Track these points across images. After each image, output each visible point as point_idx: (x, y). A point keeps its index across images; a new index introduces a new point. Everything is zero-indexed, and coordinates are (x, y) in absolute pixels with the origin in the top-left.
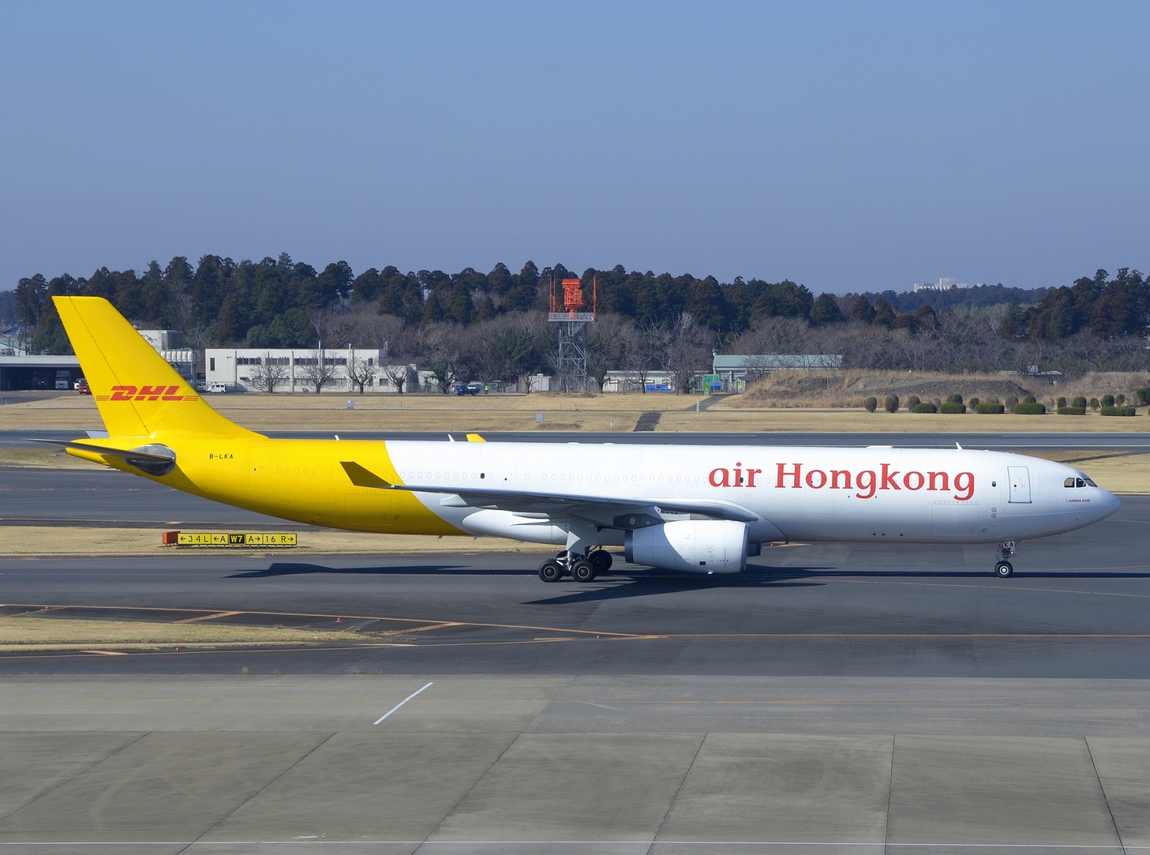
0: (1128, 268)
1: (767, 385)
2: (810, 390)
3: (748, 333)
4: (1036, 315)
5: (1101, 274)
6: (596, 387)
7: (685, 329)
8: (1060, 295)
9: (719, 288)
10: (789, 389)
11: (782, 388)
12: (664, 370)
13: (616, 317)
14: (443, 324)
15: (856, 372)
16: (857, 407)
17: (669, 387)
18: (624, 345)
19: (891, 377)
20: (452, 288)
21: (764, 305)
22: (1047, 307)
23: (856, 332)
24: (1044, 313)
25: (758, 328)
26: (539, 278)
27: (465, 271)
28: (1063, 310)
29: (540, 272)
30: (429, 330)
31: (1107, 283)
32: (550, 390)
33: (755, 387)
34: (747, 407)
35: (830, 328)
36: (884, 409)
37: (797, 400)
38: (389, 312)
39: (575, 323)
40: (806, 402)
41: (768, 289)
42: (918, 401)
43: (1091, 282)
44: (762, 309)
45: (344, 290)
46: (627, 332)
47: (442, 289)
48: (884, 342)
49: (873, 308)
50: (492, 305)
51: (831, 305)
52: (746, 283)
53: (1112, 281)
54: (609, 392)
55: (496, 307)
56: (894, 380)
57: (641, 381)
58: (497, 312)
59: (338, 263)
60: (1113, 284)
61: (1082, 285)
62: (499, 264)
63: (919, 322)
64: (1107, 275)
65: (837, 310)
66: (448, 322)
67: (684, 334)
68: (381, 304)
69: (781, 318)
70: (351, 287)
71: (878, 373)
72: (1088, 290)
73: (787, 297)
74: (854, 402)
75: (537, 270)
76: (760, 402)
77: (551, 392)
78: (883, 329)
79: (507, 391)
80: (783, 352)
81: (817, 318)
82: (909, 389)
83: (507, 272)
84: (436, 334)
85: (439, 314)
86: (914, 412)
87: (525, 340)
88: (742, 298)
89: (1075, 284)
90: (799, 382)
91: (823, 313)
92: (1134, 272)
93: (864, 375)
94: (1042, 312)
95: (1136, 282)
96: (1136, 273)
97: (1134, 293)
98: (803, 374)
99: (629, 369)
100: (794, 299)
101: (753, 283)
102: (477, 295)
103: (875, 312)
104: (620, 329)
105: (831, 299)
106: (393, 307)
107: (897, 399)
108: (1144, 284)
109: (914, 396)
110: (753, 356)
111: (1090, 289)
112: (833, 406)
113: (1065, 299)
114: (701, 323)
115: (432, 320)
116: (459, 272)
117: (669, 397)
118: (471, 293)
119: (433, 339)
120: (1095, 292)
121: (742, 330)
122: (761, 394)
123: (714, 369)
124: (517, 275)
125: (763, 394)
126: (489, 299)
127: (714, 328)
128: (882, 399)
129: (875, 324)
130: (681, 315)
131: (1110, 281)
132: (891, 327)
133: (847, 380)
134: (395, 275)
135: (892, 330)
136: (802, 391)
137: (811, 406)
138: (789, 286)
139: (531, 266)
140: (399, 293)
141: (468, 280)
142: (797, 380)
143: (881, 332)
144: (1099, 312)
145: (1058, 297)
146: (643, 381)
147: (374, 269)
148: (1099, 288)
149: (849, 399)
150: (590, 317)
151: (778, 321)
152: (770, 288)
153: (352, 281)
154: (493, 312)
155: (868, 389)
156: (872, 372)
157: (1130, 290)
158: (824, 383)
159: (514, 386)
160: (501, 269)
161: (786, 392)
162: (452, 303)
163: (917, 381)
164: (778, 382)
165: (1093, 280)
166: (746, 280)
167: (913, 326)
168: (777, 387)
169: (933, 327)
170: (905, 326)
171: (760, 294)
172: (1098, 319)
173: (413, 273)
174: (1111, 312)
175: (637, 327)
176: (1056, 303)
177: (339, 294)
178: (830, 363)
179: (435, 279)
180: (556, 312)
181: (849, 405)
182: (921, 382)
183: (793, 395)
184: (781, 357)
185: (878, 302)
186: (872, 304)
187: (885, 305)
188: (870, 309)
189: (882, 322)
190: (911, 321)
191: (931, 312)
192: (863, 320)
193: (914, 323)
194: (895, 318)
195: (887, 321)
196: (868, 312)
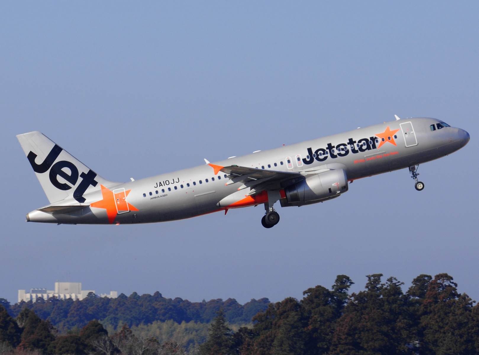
0: (381, 275)
4: (251, 339)
5: (342, 283)
8: (285, 312)
22: (265, 329)
24: (262, 337)
28: (292, 334)
31: (353, 295)
43: (328, 294)
49: (15, 324)
53: (361, 293)
60: (361, 297)
61: (316, 297)
63: (86, 346)
64: (352, 283)
72: (324, 305)
89: (306, 296)
92: (390, 280)
94: (258, 335)
95: (394, 295)
96: (394, 281)
97: (391, 311)
103: (21, 330)
108: (406, 298)
111: (326, 303)
113: (293, 316)
120: (334, 308)
129: (25, 348)
131: (357, 293)
144: (343, 337)
145: (281, 314)
148: (340, 303)
157: (386, 307)
165: (331, 290)
172: (340, 348)
174: (359, 338)
176: (281, 322)
185: (22, 315)
186: (15, 318)
187: (35, 321)
188: (12, 325)
189: (34, 344)
190: (74, 345)
191: (102, 331)
192: (4, 340)
193: (81, 347)
194: (53, 338)
195: (41, 343)
196: (10, 330)
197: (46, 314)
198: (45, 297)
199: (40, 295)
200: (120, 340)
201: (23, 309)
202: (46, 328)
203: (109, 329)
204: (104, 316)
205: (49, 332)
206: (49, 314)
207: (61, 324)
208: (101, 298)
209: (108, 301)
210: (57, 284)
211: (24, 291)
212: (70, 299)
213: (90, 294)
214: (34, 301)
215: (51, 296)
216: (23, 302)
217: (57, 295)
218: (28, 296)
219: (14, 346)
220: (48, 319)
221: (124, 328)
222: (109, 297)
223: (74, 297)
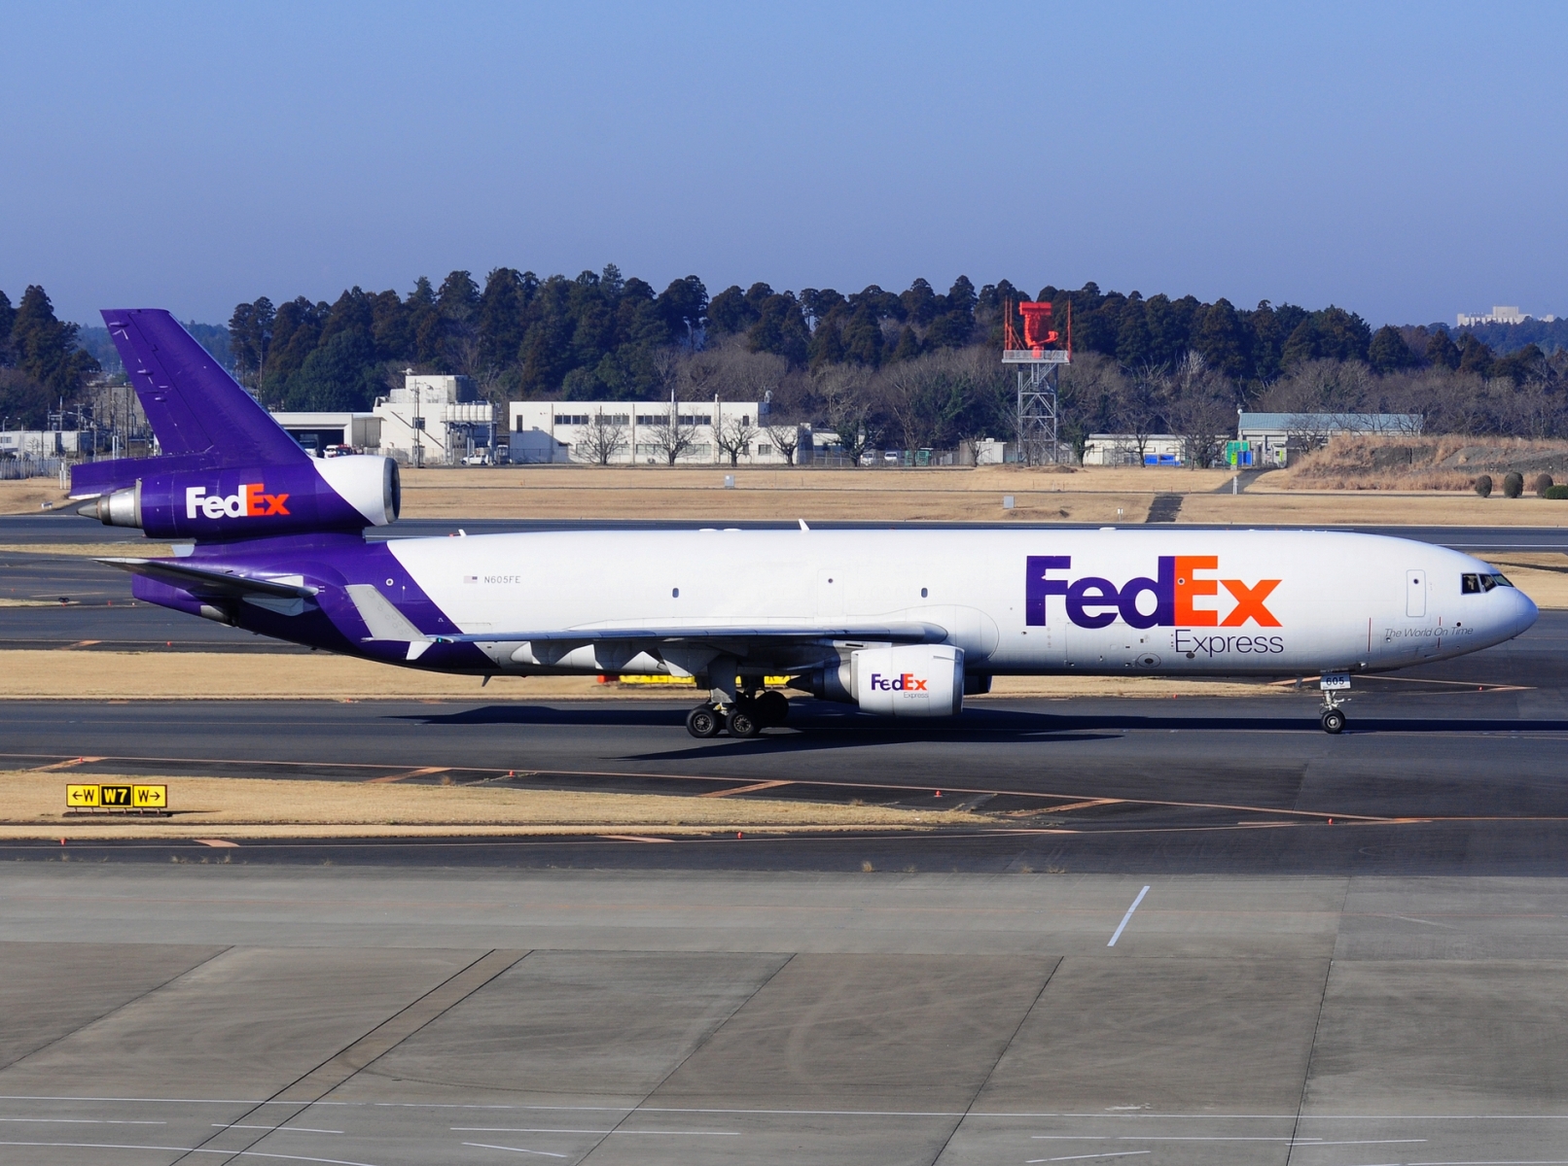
1: (1325, 457)
2: (1388, 465)
3: (1282, 382)
6: (1072, 456)
7: (1193, 375)
9: (1236, 316)
10: (1359, 463)
11: (1348, 462)
12: (1172, 434)
13: (1094, 357)
14: (844, 365)
15: (1451, 440)
16: (1460, 489)
17: (1177, 458)
18: (1106, 397)
19: (1505, 447)
20: (852, 314)
21: (1302, 341)
23: (1437, 382)
25: (1298, 374)
26: (977, 300)
27: (868, 289)
29: (978, 291)
30: (824, 374)
32: (1004, 461)
33: (1306, 461)
34: (1302, 488)
35: (1399, 376)
36: (1502, 493)
37: (1372, 478)
38: (761, 348)
39: (1042, 365)
40: (1387, 480)
41: (1305, 319)
42: (1551, 482)
44: (1300, 346)
45: (694, 316)
46: (1111, 379)
47: (837, 315)
48: (1478, 396)
49: (1455, 347)
50: (913, 338)
51: (1397, 342)
52: (1275, 310)
54: (1091, 466)
55: (919, 342)
56: (1509, 451)
57: (1138, 450)
58: (920, 351)
59: (687, 279)
62: (918, 280)
63: (1524, 368)
65: (1404, 349)
66: (850, 364)
67: (1192, 383)
68: (750, 337)
69: (1330, 360)
70: (703, 313)
71: (1484, 441)
73: (1335, 330)
74: (1455, 483)
75: (973, 288)
76: (1320, 482)
77: (1006, 464)
78: (1476, 377)
79: (941, 463)
80: (1341, 409)
81: (1377, 361)
82: (1532, 465)
83: (930, 291)
84: (834, 380)
85: (838, 352)
86: (1544, 497)
87: (964, 389)
88: (1269, 330)
90: (1373, 452)
91: (1386, 354)
93: (1464, 444)
98: (1377, 440)
99: (1121, 433)
100: (1344, 334)
101: (1285, 309)
102: (887, 325)
103: (1459, 354)
104: (1100, 375)
105: (1397, 334)
106: (769, 341)
107: (1521, 478)
109: (1542, 476)
110: (1300, 415)
112: (1426, 487)
114: (1213, 366)
115: (827, 360)
116: (859, 292)
117: (1180, 473)
118: (880, 321)
119: (831, 388)
121: (1275, 377)
122: (1319, 470)
123: (1240, 433)
124: (943, 296)
125: (1322, 470)
126: (909, 330)
127: (1231, 373)
128: (1498, 478)
129: (1463, 371)
130: (1187, 355)
132: (1486, 376)
133: (1440, 451)
134: (768, 296)
135: (1488, 378)
136: (1377, 465)
137: (1393, 488)
138: (1336, 316)
139: (964, 284)
140: (775, 321)
141: (873, 303)
142: (1369, 449)
143: (1472, 381)
146: (1141, 449)
147: (737, 287)
149: (1445, 478)
150: (1063, 357)
151: (1326, 365)
152: (1309, 317)
153: (706, 304)
154: (916, 349)
155: (1473, 463)
156: (1474, 440)
158: (1407, 454)
159: (950, 456)
160: (922, 286)
161: (1354, 468)
162: (853, 336)
163: (1542, 454)
164: (1341, 453)
166: (1274, 305)
167: (1518, 372)
168: (1339, 461)
169: (1545, 376)
170: (1505, 374)
171: (1294, 327)
173: (791, 293)
175: (1124, 372)
177: (687, 322)
178: (1411, 425)
179: (824, 301)
180: (1013, 349)
181: (1448, 487)
182: (1548, 454)
183: (1364, 471)
184: (1340, 416)
185: (1461, 339)
186: (1454, 342)
187: (1474, 344)
188: (1452, 348)
189: (1474, 368)
190: (1511, 367)
191: (1539, 354)
192: (1444, 363)
193: (1519, 370)
194: (1491, 361)
195: (1480, 366)
196: (1450, 352)
197: (1485, 338)
198: (1484, 321)
199: (1478, 319)
200: (1557, 363)
201: (1462, 333)
202: (1486, 351)
203: (1546, 351)
204: (1541, 339)
205: (1488, 355)
206: (1488, 337)
207: (1499, 347)
208: (1538, 322)
209: (1544, 324)
210: (1495, 308)
211: (1463, 315)
212: (1508, 323)
213: (1527, 317)
214: (1473, 325)
215: (1489, 320)
216: (1462, 326)
217: (1494, 319)
218: (1467, 319)
219: (1455, 369)
220: (1487, 342)
221: (1560, 351)
222: (1545, 320)
223: (1511, 321)
